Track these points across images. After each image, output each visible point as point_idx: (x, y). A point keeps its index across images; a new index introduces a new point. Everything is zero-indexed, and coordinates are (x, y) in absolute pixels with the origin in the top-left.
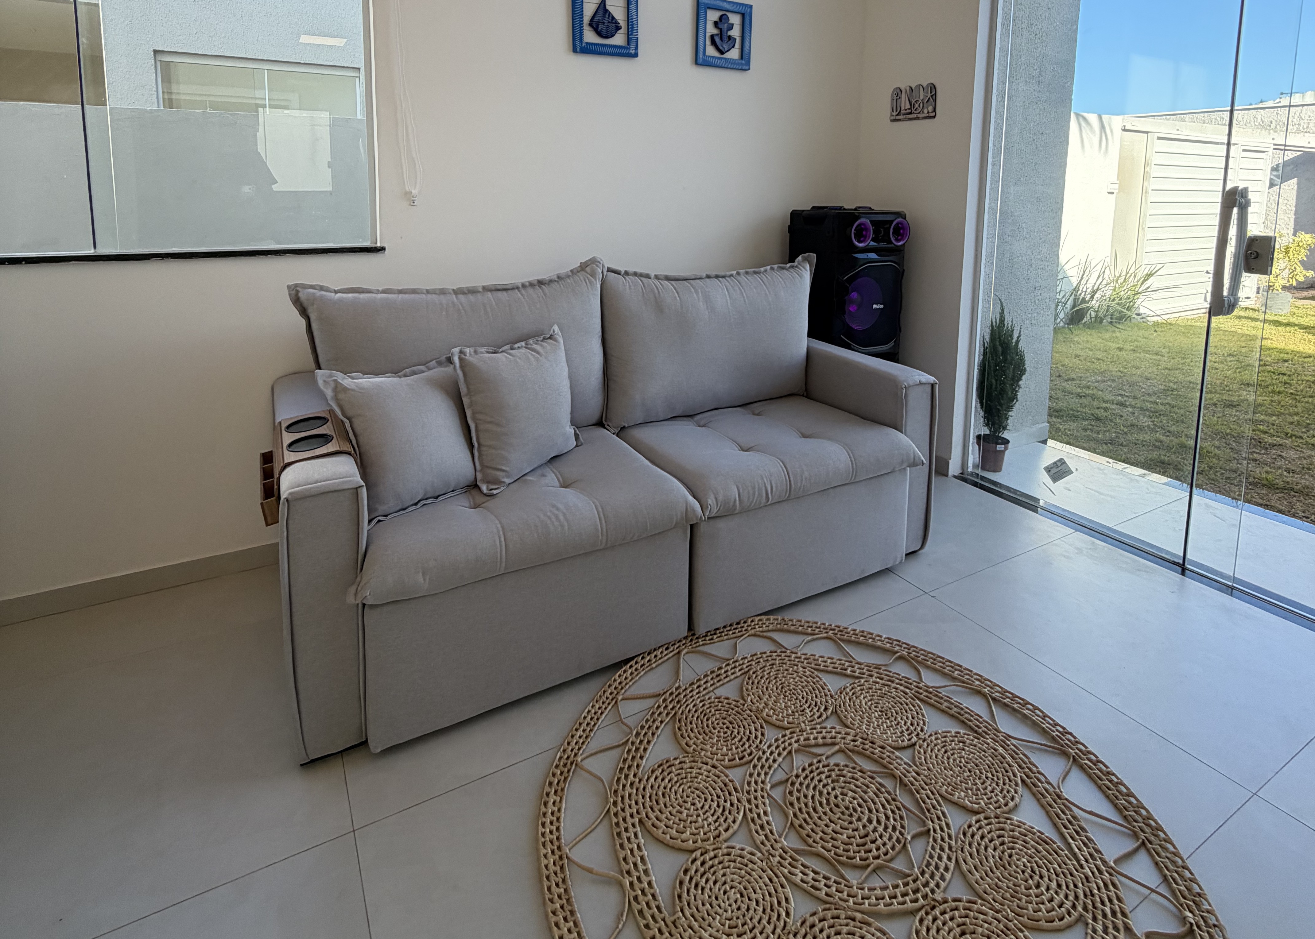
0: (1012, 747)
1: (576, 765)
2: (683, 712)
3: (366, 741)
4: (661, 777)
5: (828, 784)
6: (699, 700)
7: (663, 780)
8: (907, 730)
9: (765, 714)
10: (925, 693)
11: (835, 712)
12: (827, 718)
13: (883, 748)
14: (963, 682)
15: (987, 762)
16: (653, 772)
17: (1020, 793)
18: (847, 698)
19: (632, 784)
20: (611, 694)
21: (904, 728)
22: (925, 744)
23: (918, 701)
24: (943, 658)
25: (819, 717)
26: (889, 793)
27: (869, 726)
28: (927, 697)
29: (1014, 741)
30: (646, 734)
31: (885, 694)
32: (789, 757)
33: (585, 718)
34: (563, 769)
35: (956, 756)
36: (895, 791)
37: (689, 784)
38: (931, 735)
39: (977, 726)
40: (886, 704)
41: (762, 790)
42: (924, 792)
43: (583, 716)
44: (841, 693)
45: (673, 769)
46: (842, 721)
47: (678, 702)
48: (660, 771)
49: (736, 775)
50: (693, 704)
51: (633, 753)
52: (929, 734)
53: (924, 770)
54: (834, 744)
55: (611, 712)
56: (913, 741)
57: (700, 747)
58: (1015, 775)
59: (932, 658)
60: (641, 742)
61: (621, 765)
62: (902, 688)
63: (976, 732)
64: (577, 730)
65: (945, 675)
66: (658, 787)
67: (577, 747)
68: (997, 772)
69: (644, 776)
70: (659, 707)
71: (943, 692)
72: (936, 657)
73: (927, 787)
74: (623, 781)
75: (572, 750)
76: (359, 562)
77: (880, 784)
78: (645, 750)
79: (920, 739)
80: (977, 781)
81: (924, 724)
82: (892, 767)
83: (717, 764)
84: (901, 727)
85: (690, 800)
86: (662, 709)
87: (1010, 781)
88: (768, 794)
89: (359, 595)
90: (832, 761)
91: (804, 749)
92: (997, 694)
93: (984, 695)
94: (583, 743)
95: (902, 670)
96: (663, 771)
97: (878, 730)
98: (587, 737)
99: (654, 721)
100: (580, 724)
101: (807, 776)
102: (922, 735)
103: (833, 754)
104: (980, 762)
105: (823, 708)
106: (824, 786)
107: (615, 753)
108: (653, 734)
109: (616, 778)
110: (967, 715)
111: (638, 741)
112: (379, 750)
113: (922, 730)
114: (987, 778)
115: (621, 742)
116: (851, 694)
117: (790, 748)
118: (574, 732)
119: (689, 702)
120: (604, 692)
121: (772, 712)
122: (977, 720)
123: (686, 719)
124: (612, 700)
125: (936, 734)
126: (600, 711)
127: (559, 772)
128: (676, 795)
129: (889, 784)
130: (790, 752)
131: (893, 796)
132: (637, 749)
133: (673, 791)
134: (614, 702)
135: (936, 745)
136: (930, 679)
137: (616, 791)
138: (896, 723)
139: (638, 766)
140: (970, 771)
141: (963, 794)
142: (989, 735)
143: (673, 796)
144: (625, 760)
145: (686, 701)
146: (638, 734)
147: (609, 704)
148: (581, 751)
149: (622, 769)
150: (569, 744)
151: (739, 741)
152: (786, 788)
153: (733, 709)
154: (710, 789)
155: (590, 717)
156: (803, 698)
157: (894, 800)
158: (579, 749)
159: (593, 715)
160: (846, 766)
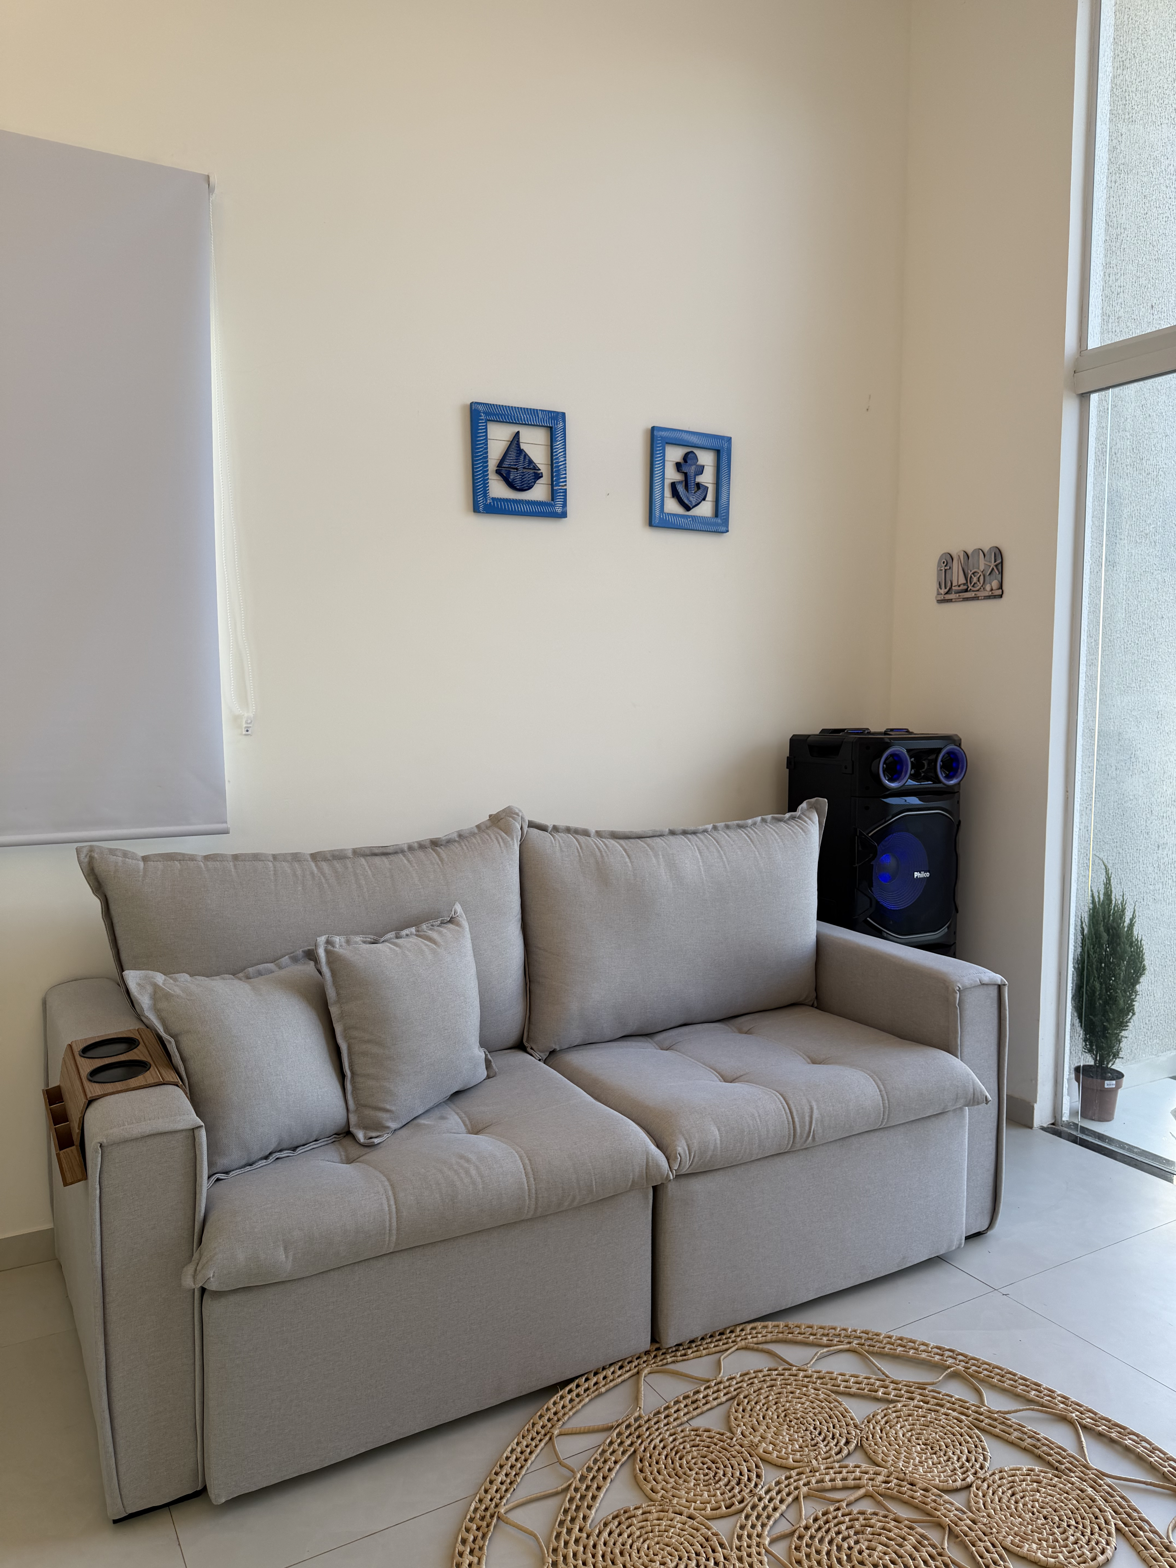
0: (1106, 1487)
1: (498, 1518)
2: (645, 1449)
3: (204, 1490)
4: (618, 1531)
5: (849, 1537)
6: (668, 1433)
7: (620, 1535)
8: (961, 1467)
9: (761, 1451)
10: (987, 1421)
11: (860, 1447)
12: (849, 1454)
13: (926, 1490)
14: (1042, 1406)
15: (1071, 1506)
16: (606, 1525)
17: (1113, 1544)
18: (878, 1428)
19: (577, 1541)
20: (543, 1427)
21: (957, 1465)
22: (985, 1485)
23: (977, 1431)
24: (1015, 1375)
25: (837, 1454)
26: (934, 1546)
27: (908, 1463)
28: (990, 1425)
29: (1109, 1480)
30: (594, 1478)
31: (931, 1422)
32: (795, 1506)
33: (507, 1458)
34: (480, 1523)
35: (1027, 1499)
36: (942, 1543)
37: (656, 1539)
38: (994, 1474)
39: (1059, 1462)
40: (931, 1434)
41: (758, 1545)
42: (982, 1544)
43: (505, 1455)
44: (868, 1422)
45: (635, 1520)
46: (870, 1458)
47: (638, 1437)
48: (616, 1523)
49: (722, 1528)
50: (659, 1438)
51: (577, 1501)
52: (990, 1472)
53: (983, 1517)
54: (858, 1487)
55: (545, 1449)
56: (969, 1480)
57: (671, 1493)
58: (1107, 1523)
59: (998, 1374)
60: (588, 1488)
61: (561, 1517)
62: (955, 1414)
63: (1057, 1469)
64: (496, 1474)
65: (1017, 1396)
66: (614, 1544)
67: (498, 1496)
68: (1083, 1518)
69: (593, 1531)
70: (611, 1443)
71: (1013, 1419)
72: (1005, 1373)
73: (986, 1538)
74: (564, 1536)
75: (491, 1500)
76: (196, 1235)
77: (922, 1536)
78: (594, 1498)
79: (978, 1478)
80: (1056, 1530)
81: (985, 1459)
82: (939, 1513)
83: (696, 1513)
84: (952, 1463)
85: (658, 1558)
86: (615, 1446)
87: (1100, 1529)
88: (766, 1551)
89: (199, 1277)
90: (855, 1509)
91: (818, 1493)
92: (1088, 1420)
93: (1070, 1422)
94: (506, 1491)
95: (957, 1391)
96: (620, 1524)
97: (921, 1468)
98: (511, 1483)
99: (605, 1462)
100: (501, 1467)
101: (820, 1528)
102: (981, 1474)
103: (857, 1500)
104: (1061, 1507)
105: (843, 1441)
106: (844, 1539)
107: (553, 1503)
108: (604, 1478)
109: (555, 1534)
110: (1045, 1448)
111: (584, 1487)
112: (223, 1500)
113: (982, 1468)
114: (1069, 1526)
115: (560, 1489)
116: (883, 1422)
117: (797, 1492)
118: (494, 1477)
119: (654, 1436)
120: (534, 1425)
121: (771, 1447)
122: (1059, 1454)
123: (650, 1457)
124: (545, 1435)
125: (1001, 1472)
126: (528, 1450)
127: (475, 1527)
128: (638, 1552)
129: (934, 1536)
130: (797, 1499)
131: (939, 1550)
132: (583, 1497)
133: (635, 1547)
134: (547, 1438)
135: (999, 1486)
136: (994, 1402)
137: (555, 1550)
138: (945, 1458)
139: (585, 1518)
140: (1045, 1518)
141: (1034, 1546)
142: (1074, 1472)
143: (634, 1554)
144: (566, 1511)
145: (650, 1435)
146: (583, 1478)
147: (541, 1440)
148: (504, 1501)
149: (562, 1523)
150: (486, 1491)
151: (726, 1485)
152: (791, 1543)
153: (716, 1444)
154: (686, 1544)
155: (514, 1457)
156: (815, 1429)
157: (940, 1555)
158: (501, 1498)
159: (519, 1455)
160: (875, 1514)
